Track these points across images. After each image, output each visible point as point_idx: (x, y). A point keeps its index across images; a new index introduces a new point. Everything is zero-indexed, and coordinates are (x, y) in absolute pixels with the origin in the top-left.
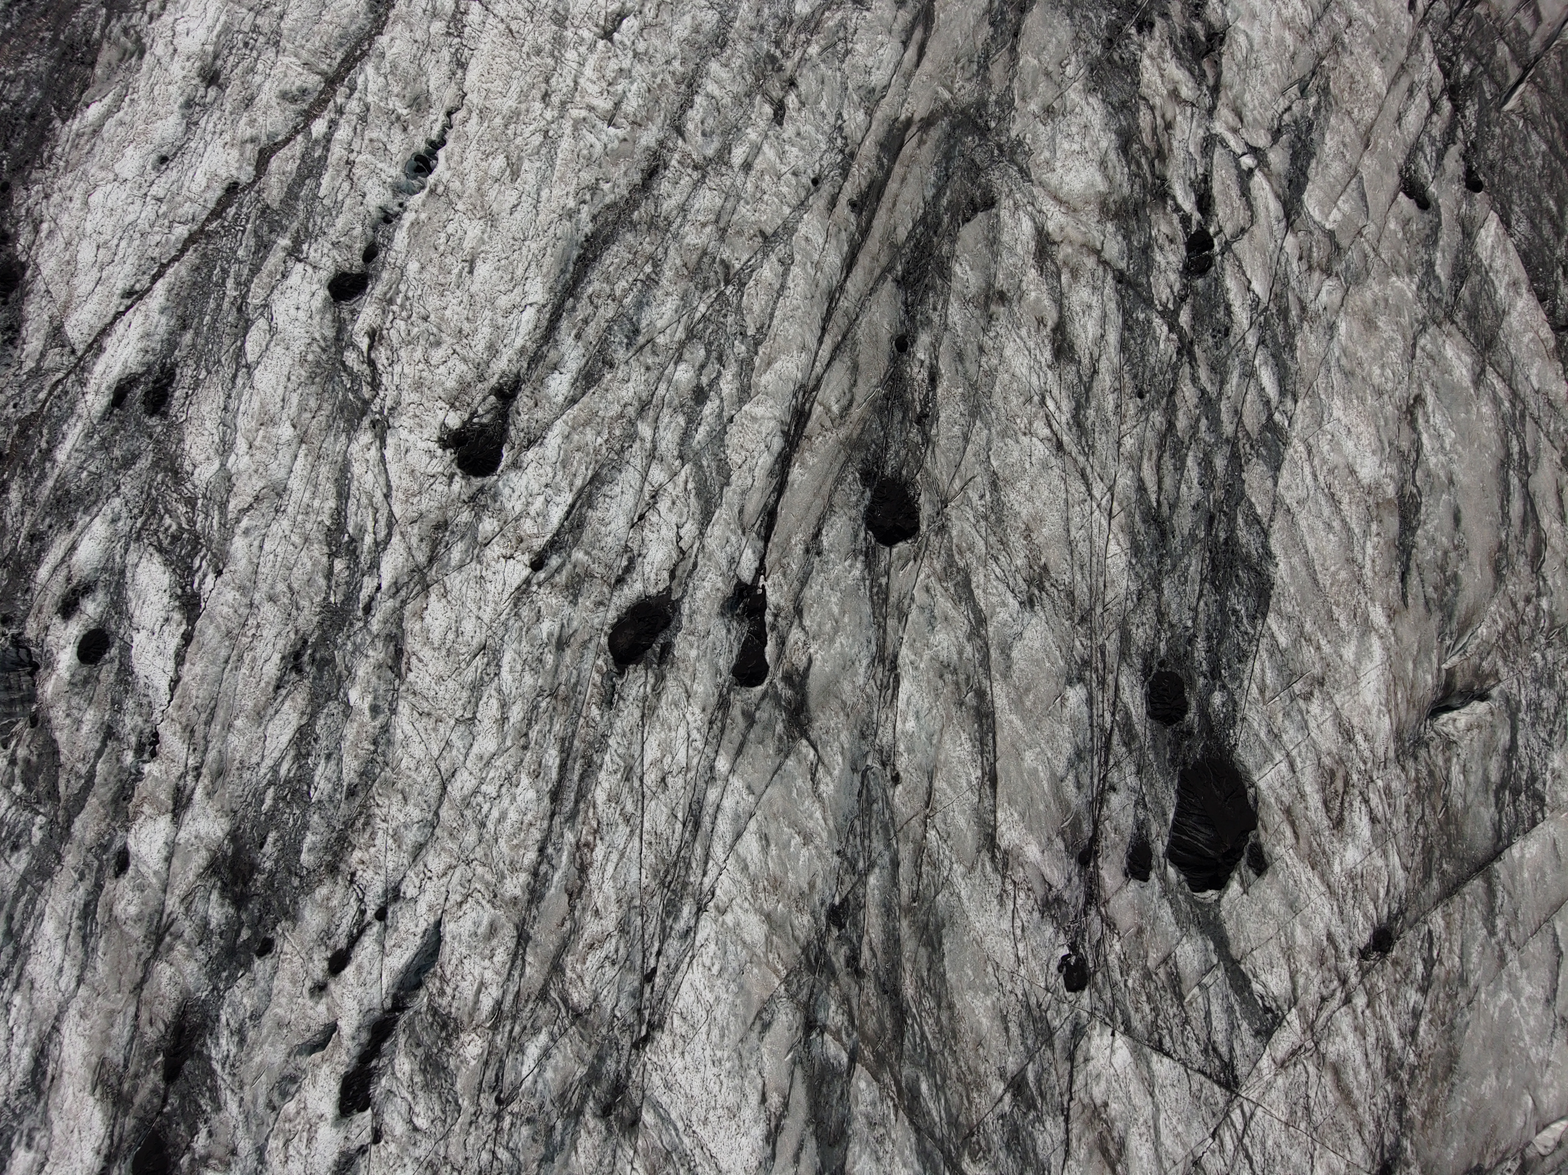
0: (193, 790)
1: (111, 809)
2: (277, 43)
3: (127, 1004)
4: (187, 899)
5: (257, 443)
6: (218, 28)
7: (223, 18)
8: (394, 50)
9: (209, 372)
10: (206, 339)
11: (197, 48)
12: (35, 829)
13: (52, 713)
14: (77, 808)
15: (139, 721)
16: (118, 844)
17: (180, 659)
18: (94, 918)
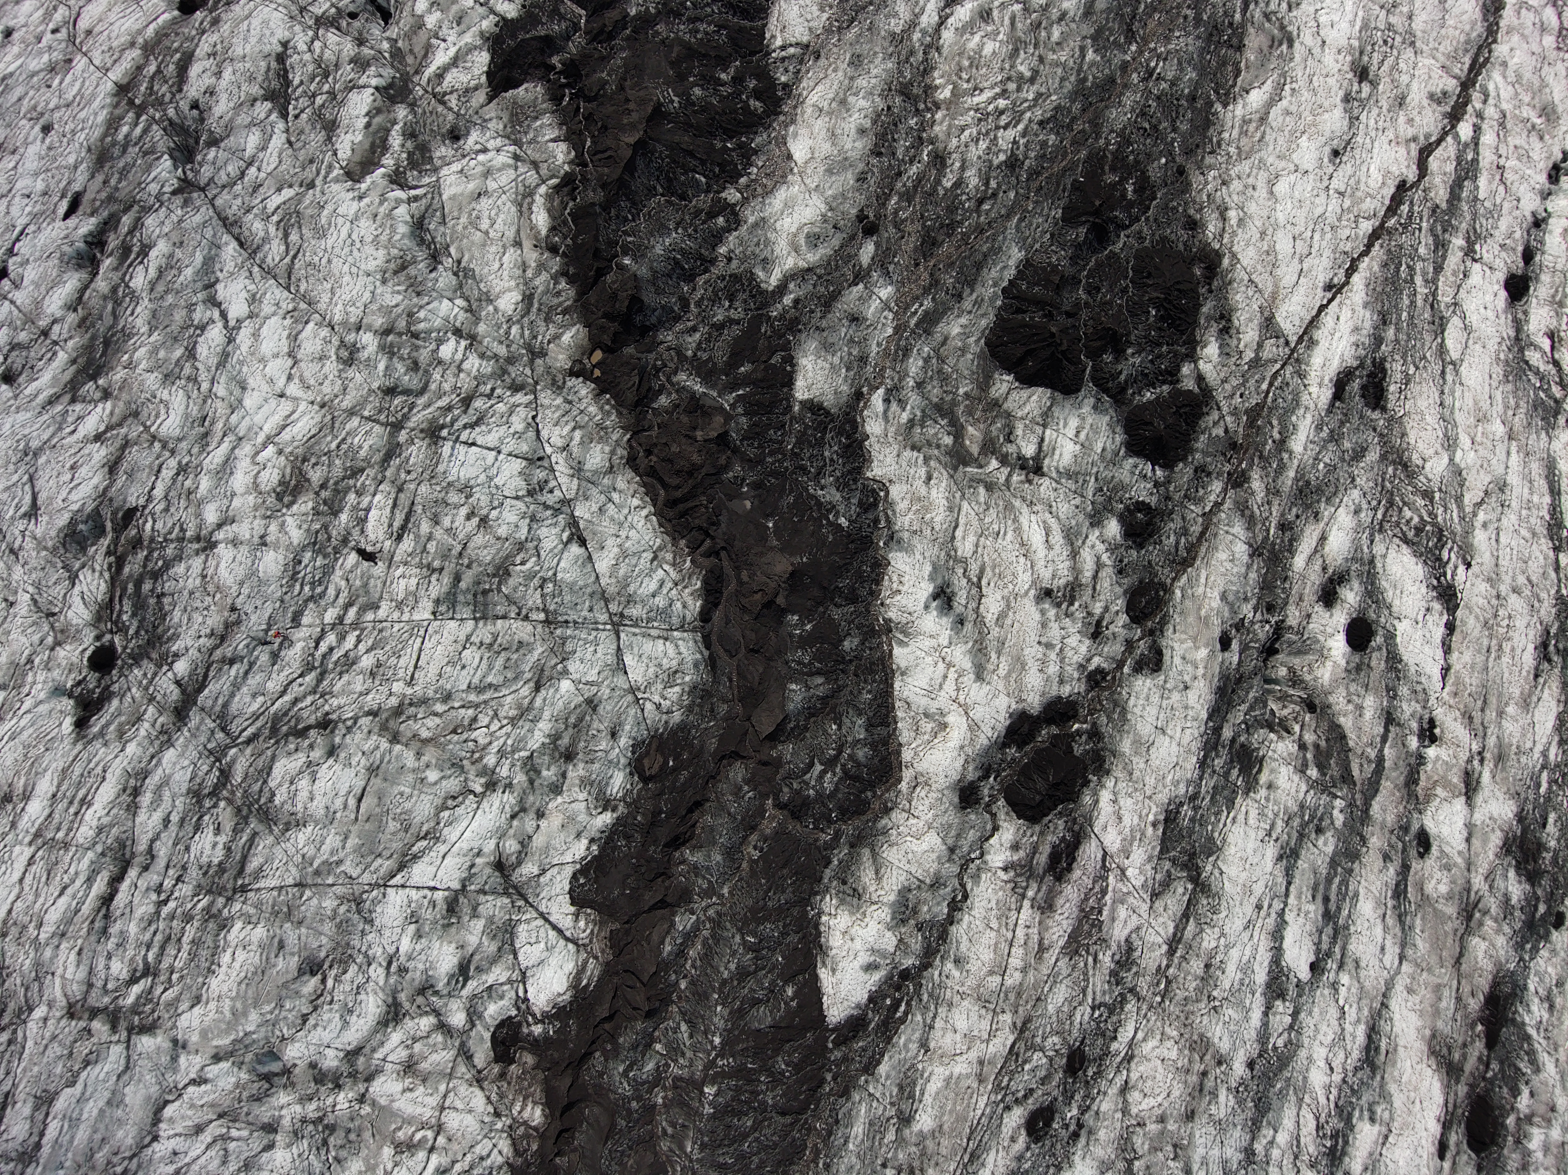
0: (1480, 773)
1: (1404, 792)
2: (1413, 44)
3: (1451, 980)
4: (1489, 878)
5: (1478, 438)
6: (1358, 24)
7: (1361, 14)
8: (1515, 60)
9: (1417, 368)
10: (1408, 335)
11: (1344, 42)
12: (1336, 813)
13: (1331, 699)
14: (1372, 791)
15: (1418, 707)
16: (1415, 827)
17: (1447, 649)
18: (1405, 897)
